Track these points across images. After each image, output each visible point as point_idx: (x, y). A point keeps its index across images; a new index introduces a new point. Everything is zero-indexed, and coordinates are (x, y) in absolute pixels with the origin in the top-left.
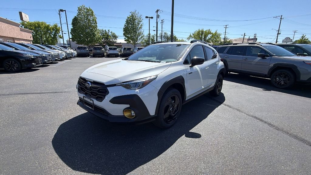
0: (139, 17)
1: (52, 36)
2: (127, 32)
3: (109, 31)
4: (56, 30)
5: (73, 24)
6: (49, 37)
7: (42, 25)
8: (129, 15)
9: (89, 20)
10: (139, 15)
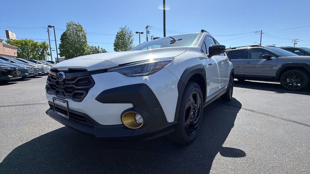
0: (130, 32)
1: (40, 53)
2: (117, 47)
3: (99, 47)
4: (44, 47)
5: (62, 39)
6: (36, 54)
7: (29, 42)
8: (119, 30)
9: (79, 36)
10: (129, 30)
